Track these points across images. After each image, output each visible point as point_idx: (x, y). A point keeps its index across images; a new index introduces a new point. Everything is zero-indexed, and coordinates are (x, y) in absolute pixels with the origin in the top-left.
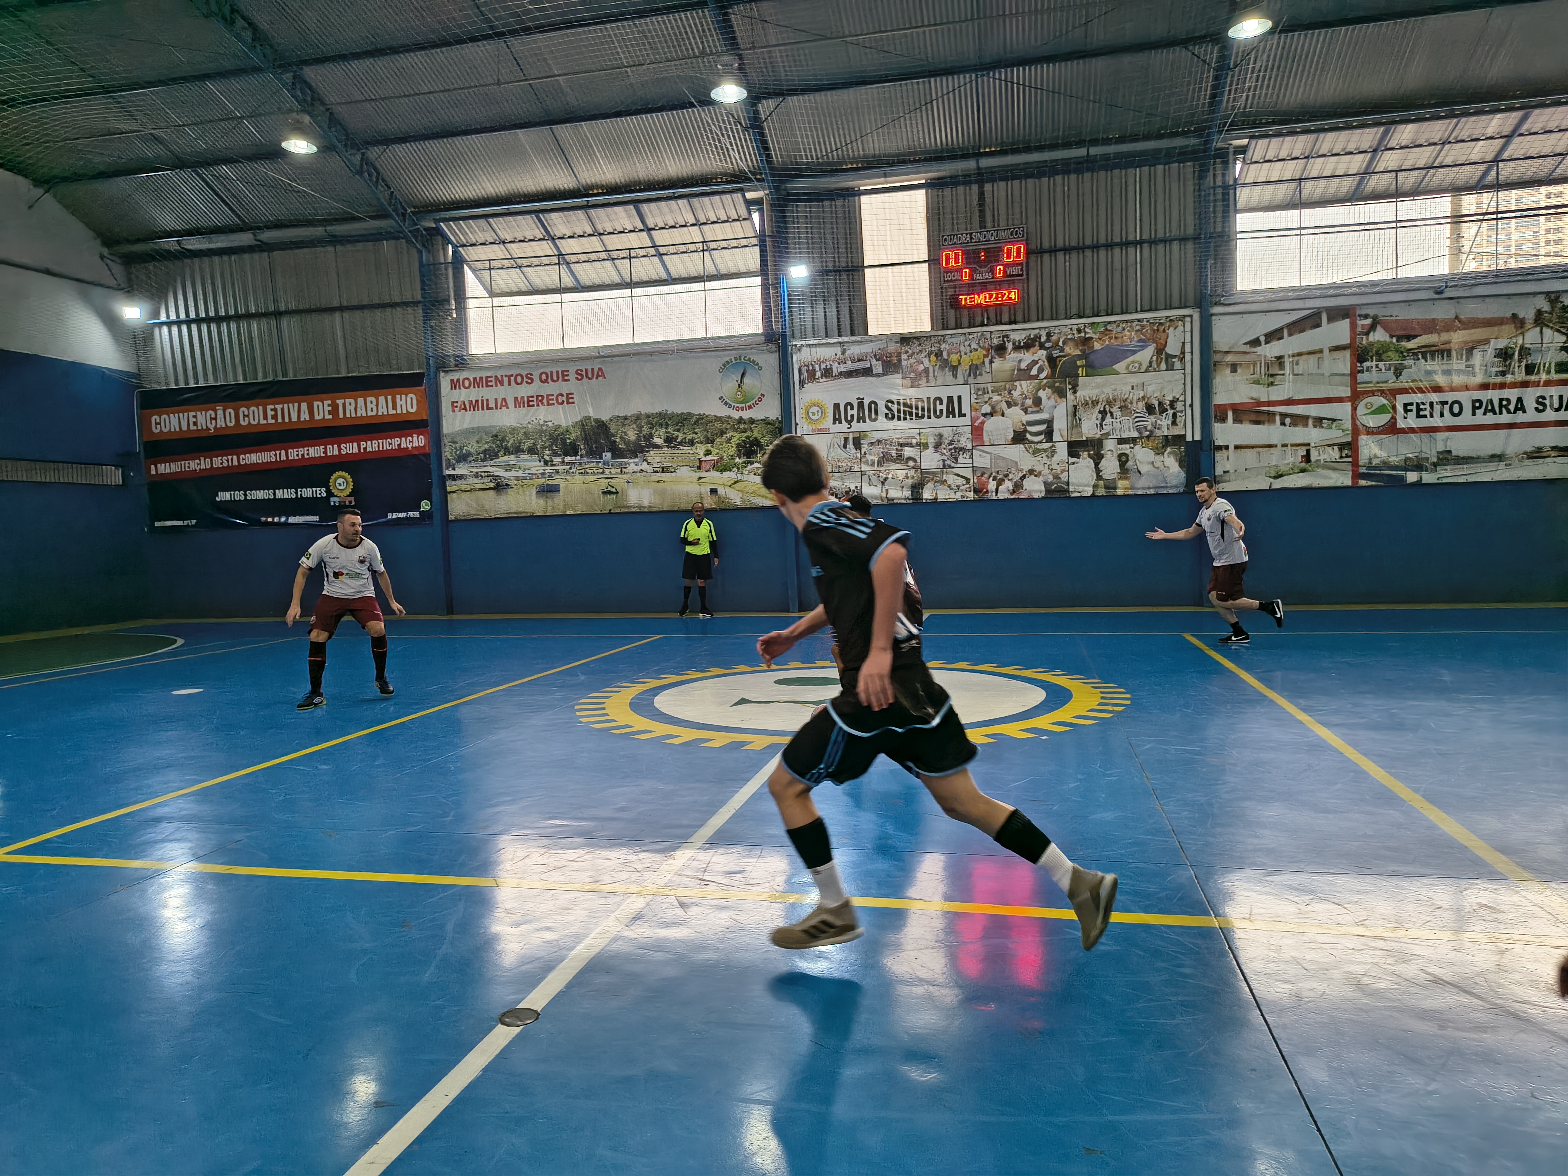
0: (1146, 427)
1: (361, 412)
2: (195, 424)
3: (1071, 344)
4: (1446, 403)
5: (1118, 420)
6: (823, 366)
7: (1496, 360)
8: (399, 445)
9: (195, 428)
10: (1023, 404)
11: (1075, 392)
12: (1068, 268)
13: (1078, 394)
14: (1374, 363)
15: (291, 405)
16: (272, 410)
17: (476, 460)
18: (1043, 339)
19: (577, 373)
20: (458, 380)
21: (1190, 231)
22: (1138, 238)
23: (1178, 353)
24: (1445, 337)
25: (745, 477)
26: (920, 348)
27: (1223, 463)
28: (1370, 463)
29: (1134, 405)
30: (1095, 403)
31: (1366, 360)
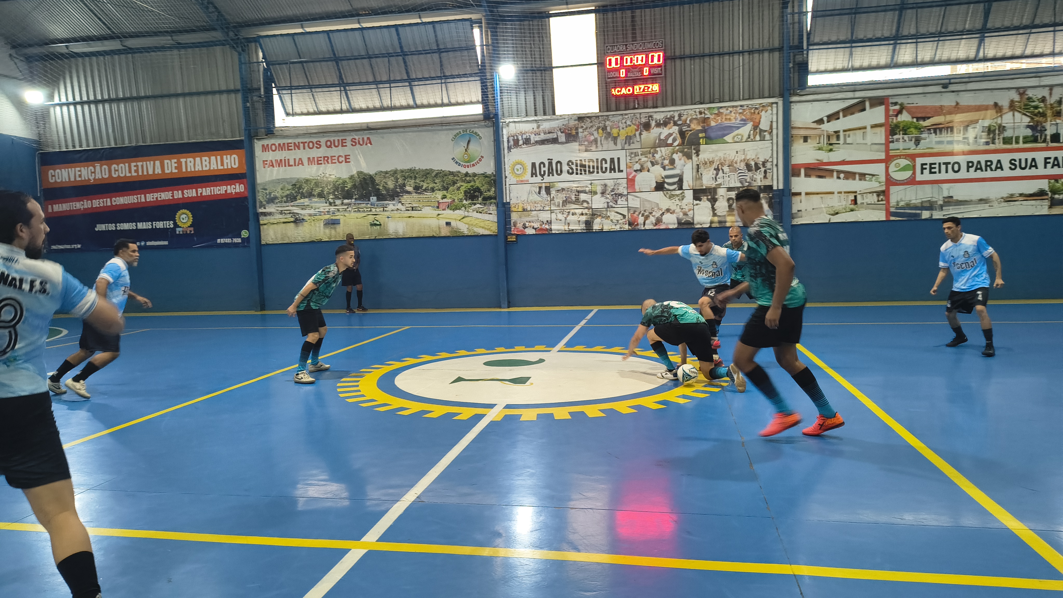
0: (746, 180)
1: (198, 168)
2: (80, 176)
3: (695, 122)
4: (949, 163)
5: (727, 175)
6: (524, 137)
7: (983, 134)
8: (226, 191)
9: (80, 179)
10: (662, 164)
11: (698, 155)
12: (693, 70)
13: (700, 157)
14: (901, 136)
15: (148, 163)
16: (135, 166)
17: (281, 202)
18: (676, 118)
19: (352, 141)
20: (268, 145)
21: (776, 44)
22: (741, 49)
23: (767, 128)
24: (949, 118)
25: (470, 214)
26: (591, 124)
27: (798, 204)
28: (898, 205)
29: (738, 164)
30: (712, 162)
31: (896, 134)
